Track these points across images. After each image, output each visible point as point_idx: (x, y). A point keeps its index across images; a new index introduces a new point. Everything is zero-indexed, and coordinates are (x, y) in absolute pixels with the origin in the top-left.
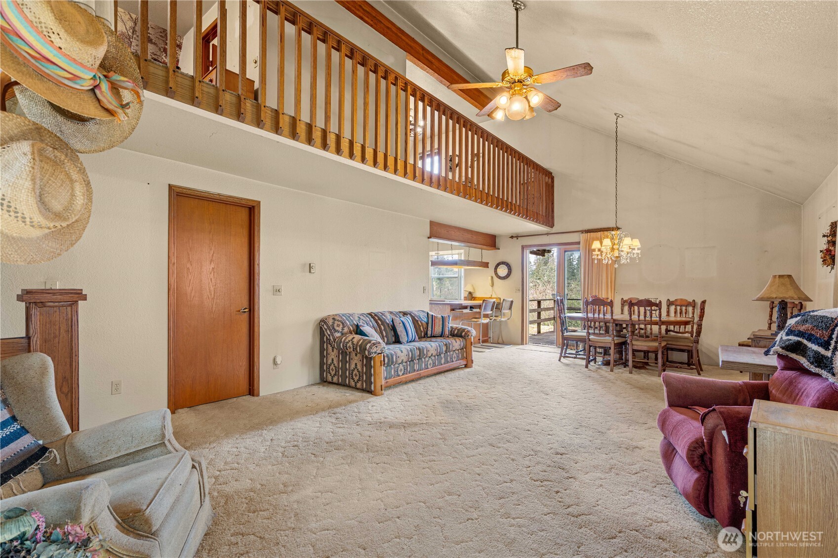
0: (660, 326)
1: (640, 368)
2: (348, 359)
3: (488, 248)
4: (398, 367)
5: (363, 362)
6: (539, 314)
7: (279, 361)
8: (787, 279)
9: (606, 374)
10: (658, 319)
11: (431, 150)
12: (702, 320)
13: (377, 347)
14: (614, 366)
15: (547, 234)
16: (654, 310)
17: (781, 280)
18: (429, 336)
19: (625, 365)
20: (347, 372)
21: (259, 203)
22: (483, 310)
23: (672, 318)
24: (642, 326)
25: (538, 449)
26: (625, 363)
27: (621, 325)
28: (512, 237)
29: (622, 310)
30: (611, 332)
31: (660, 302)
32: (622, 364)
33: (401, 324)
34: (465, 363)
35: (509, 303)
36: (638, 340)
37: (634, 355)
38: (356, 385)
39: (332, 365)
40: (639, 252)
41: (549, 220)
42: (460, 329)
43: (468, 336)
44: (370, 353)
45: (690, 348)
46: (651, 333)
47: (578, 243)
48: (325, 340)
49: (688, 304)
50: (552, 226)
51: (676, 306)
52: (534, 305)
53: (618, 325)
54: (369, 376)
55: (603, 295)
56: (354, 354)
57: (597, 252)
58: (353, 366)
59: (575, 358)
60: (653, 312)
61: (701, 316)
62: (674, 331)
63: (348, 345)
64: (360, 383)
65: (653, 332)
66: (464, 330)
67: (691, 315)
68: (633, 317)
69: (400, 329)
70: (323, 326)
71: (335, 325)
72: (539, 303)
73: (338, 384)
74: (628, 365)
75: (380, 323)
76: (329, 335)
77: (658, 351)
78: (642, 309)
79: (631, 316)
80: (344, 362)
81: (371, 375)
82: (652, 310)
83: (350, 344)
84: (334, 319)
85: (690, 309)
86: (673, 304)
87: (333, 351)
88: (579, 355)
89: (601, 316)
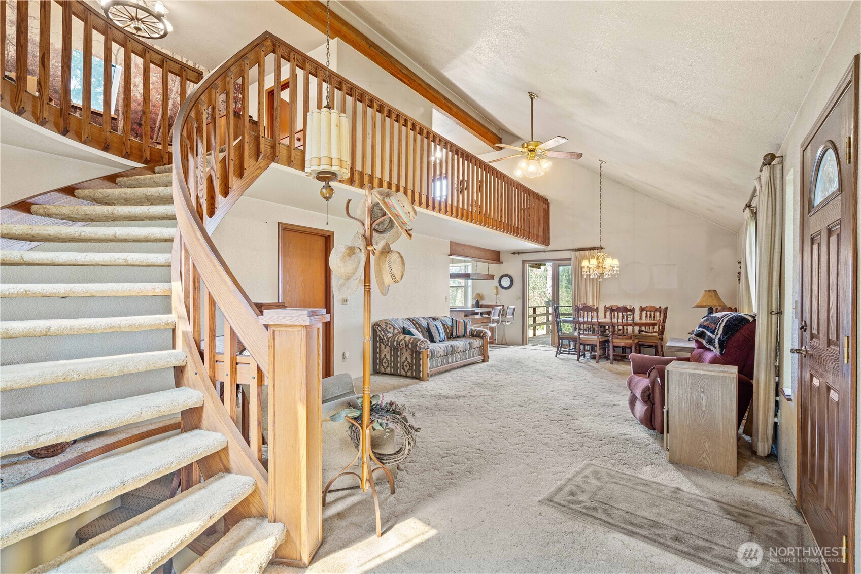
0: (633, 327)
1: (619, 360)
2: (399, 354)
3: (494, 262)
4: (438, 360)
5: (413, 356)
6: (534, 319)
7: (347, 355)
8: (713, 293)
9: (593, 365)
10: (632, 321)
11: (441, 175)
12: (665, 322)
13: (425, 344)
14: (599, 359)
15: (544, 251)
16: (629, 315)
17: (709, 293)
18: (454, 337)
19: (607, 358)
20: (399, 364)
21: (333, 233)
22: (492, 315)
23: (644, 321)
24: (620, 328)
25: (552, 407)
26: (607, 357)
27: (604, 327)
28: (514, 253)
29: (605, 315)
30: (596, 332)
31: (634, 308)
32: (605, 358)
33: (435, 327)
34: (483, 359)
35: (513, 309)
36: (618, 338)
37: (614, 351)
38: (406, 374)
39: (385, 359)
40: (618, 269)
41: (546, 240)
42: (479, 331)
43: (485, 337)
44: (420, 348)
45: (656, 344)
46: (627, 333)
47: (570, 259)
48: (378, 339)
49: (656, 310)
50: (548, 244)
51: (647, 311)
52: (531, 311)
53: (602, 326)
54: (418, 366)
55: (590, 303)
56: (405, 350)
57: (586, 269)
58: (403, 359)
59: (568, 354)
60: (628, 316)
61: (665, 319)
62: (645, 332)
63: (401, 343)
64: (410, 372)
65: (628, 333)
66: (482, 332)
67: (658, 319)
68: (613, 320)
69: (434, 331)
70: (378, 328)
71: (388, 328)
72: (534, 309)
73: (390, 374)
74: (610, 359)
75: (418, 326)
76: (383, 336)
77: (631, 347)
78: (620, 314)
79: (612, 319)
80: (395, 356)
81: (420, 365)
82: (627, 315)
83: (403, 342)
84: (386, 323)
85: (657, 314)
86: (645, 310)
87: (385, 348)
88: (572, 351)
89: (589, 320)
